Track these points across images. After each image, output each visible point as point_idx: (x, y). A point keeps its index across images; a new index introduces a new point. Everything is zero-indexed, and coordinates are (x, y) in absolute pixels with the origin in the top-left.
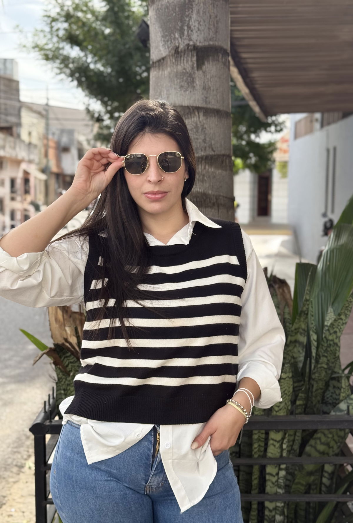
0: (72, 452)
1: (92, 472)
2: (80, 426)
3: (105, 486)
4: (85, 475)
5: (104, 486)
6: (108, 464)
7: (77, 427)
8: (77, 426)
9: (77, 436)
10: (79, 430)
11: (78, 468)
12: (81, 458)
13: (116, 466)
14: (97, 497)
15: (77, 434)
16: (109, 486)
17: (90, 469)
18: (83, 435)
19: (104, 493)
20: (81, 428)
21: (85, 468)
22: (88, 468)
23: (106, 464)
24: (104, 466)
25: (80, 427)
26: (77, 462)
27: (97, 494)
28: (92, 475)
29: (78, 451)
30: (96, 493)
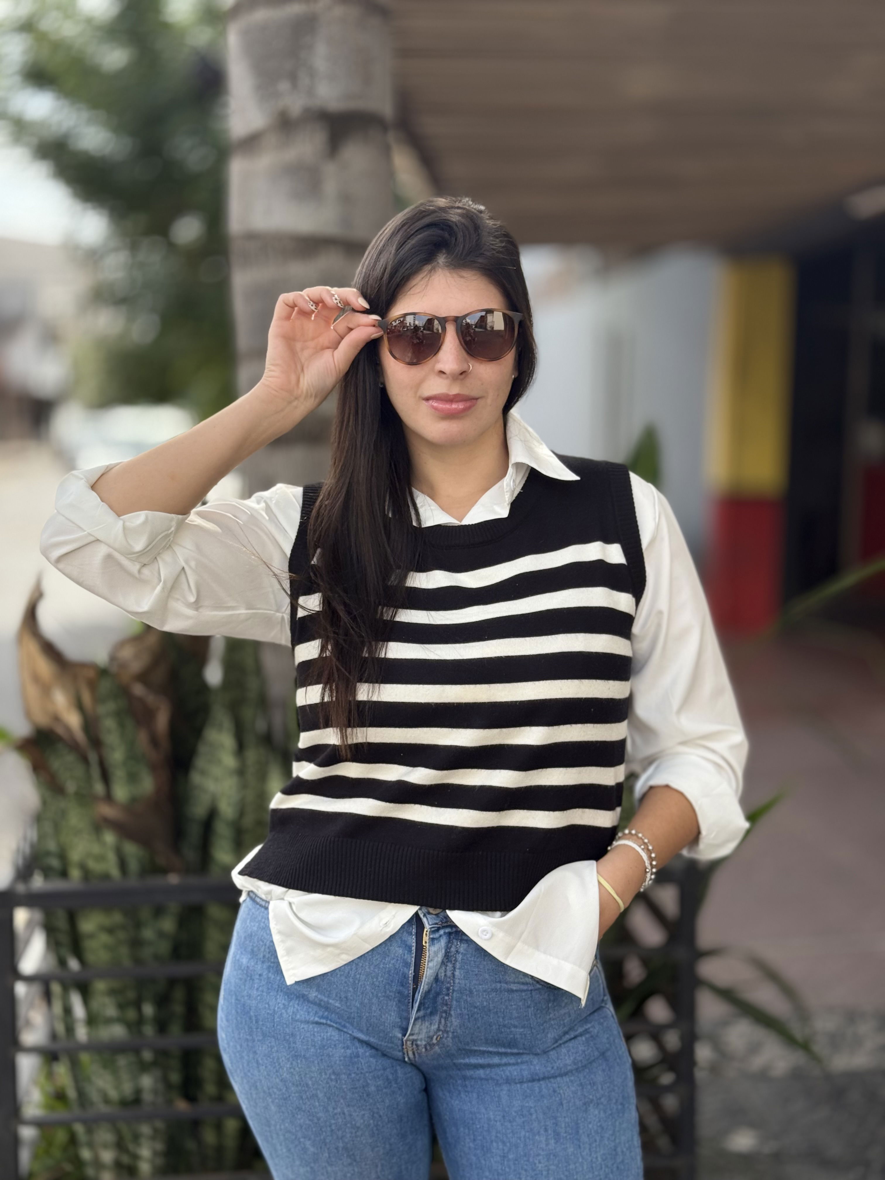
0: (252, 958)
1: (289, 1003)
2: (269, 902)
3: (314, 1035)
4: (275, 1007)
5: (311, 1035)
6: (324, 987)
7: (264, 905)
8: (263, 903)
9: (262, 924)
10: (266, 912)
11: (263, 991)
12: (269, 972)
13: (340, 993)
14: (295, 1055)
15: (263, 920)
16: (322, 1035)
17: (286, 997)
18: (275, 923)
19: (310, 1049)
20: (271, 907)
21: (275, 994)
22: (282, 994)
23: (318, 986)
24: (316, 991)
25: (268, 905)
26: (261, 980)
27: (296, 1050)
28: (290, 1008)
29: (264, 956)
30: (294, 1047)
